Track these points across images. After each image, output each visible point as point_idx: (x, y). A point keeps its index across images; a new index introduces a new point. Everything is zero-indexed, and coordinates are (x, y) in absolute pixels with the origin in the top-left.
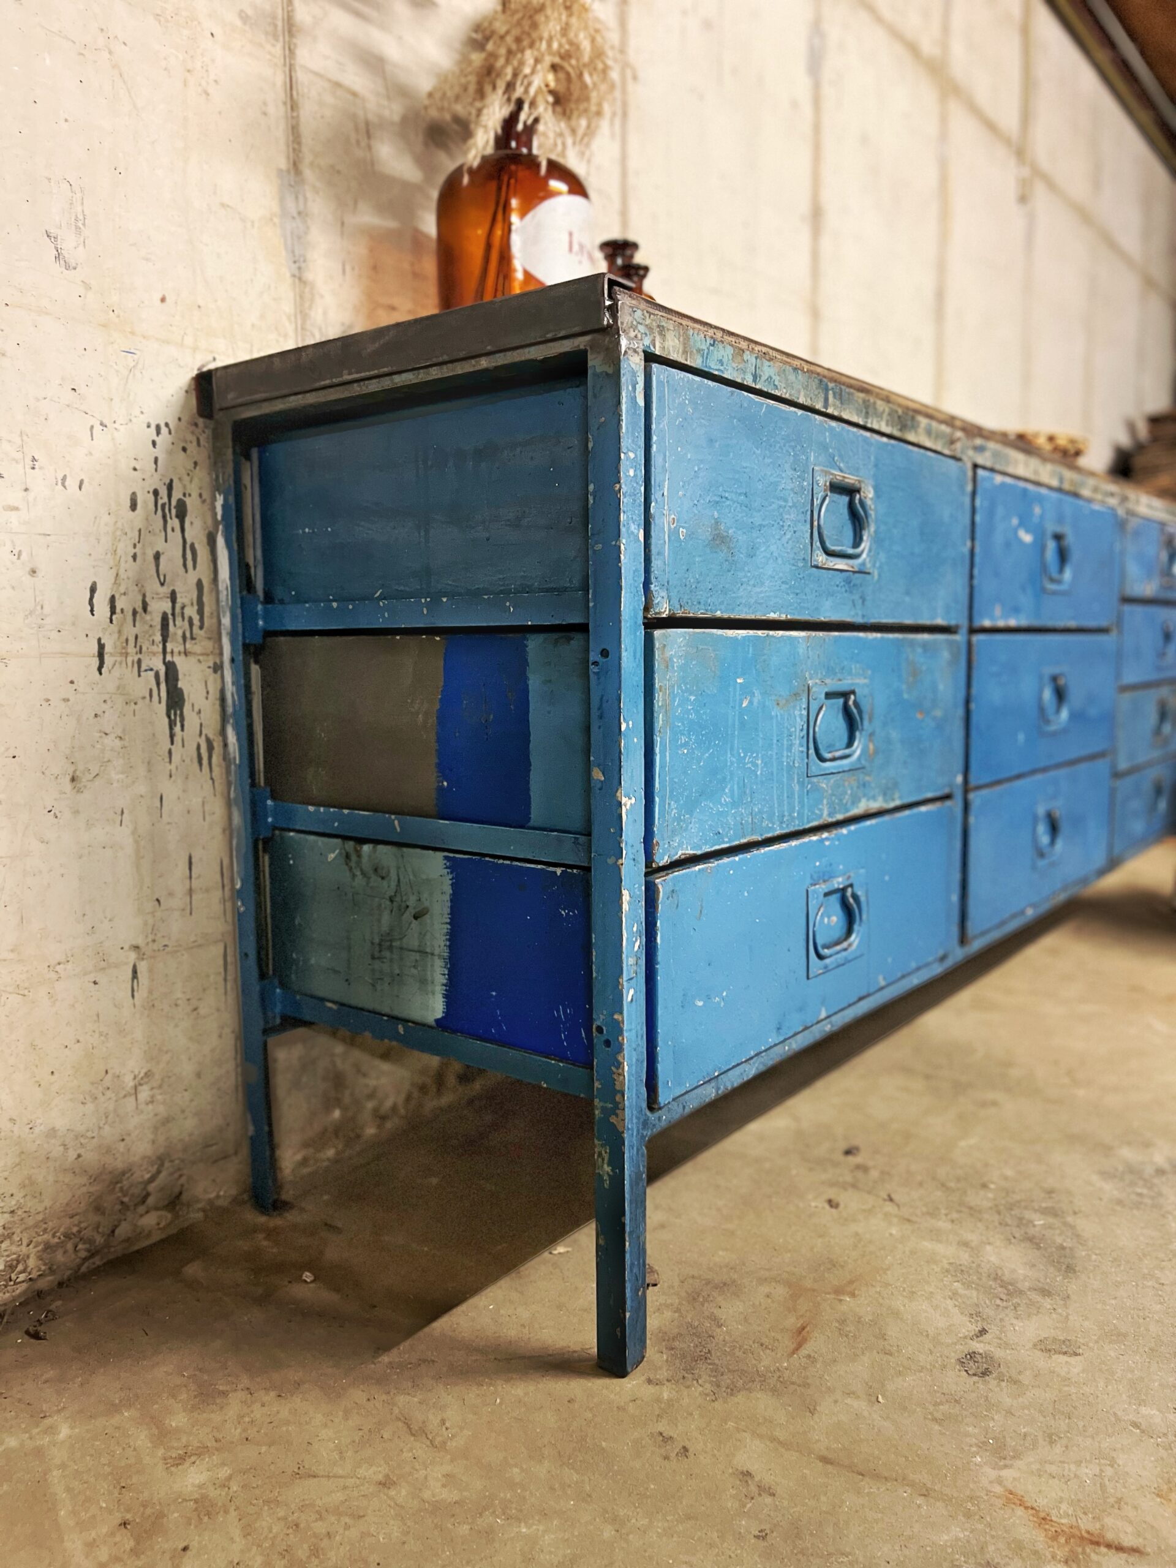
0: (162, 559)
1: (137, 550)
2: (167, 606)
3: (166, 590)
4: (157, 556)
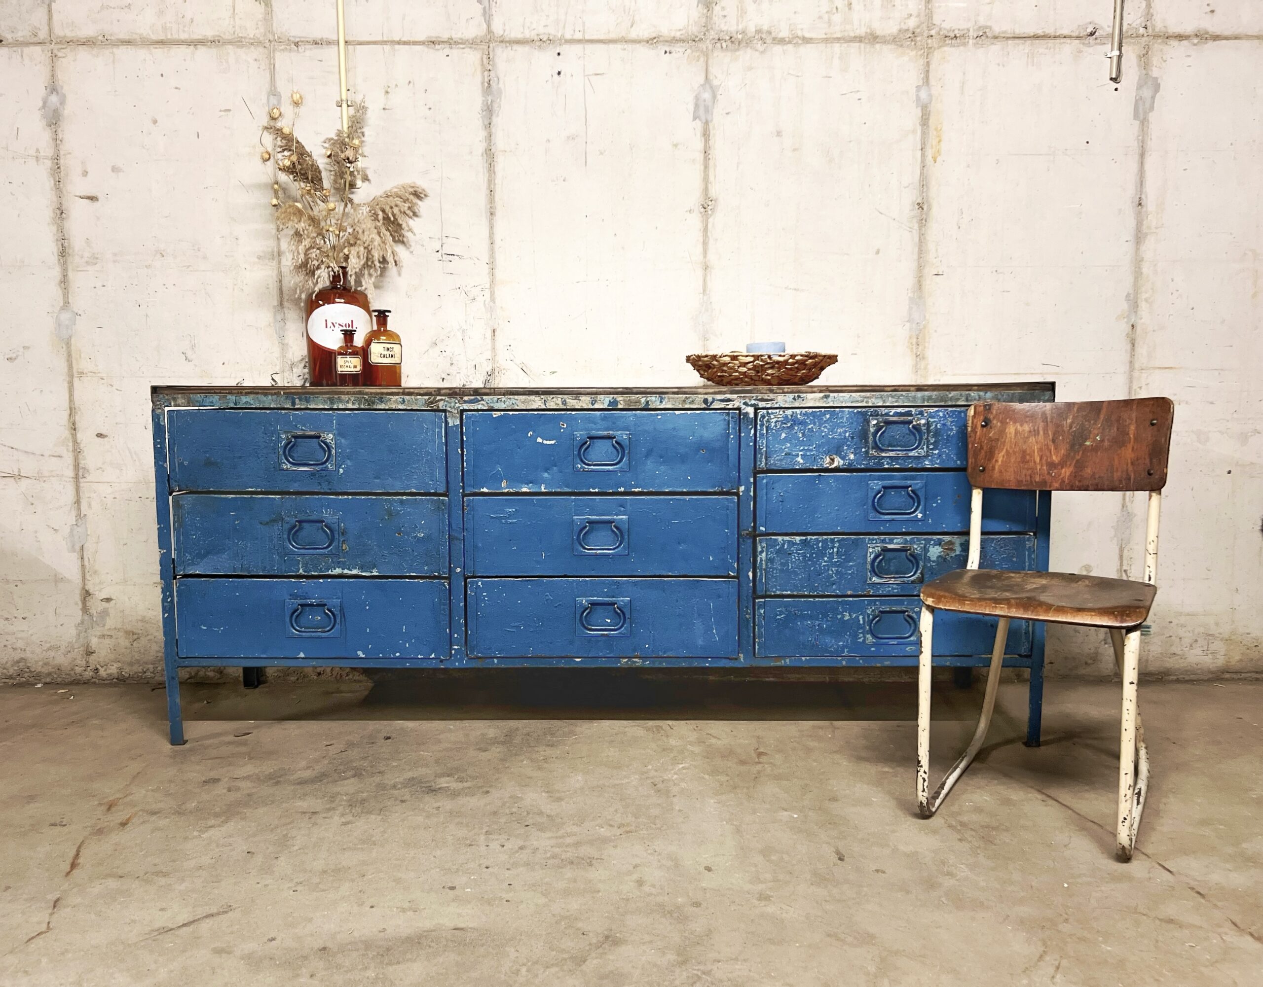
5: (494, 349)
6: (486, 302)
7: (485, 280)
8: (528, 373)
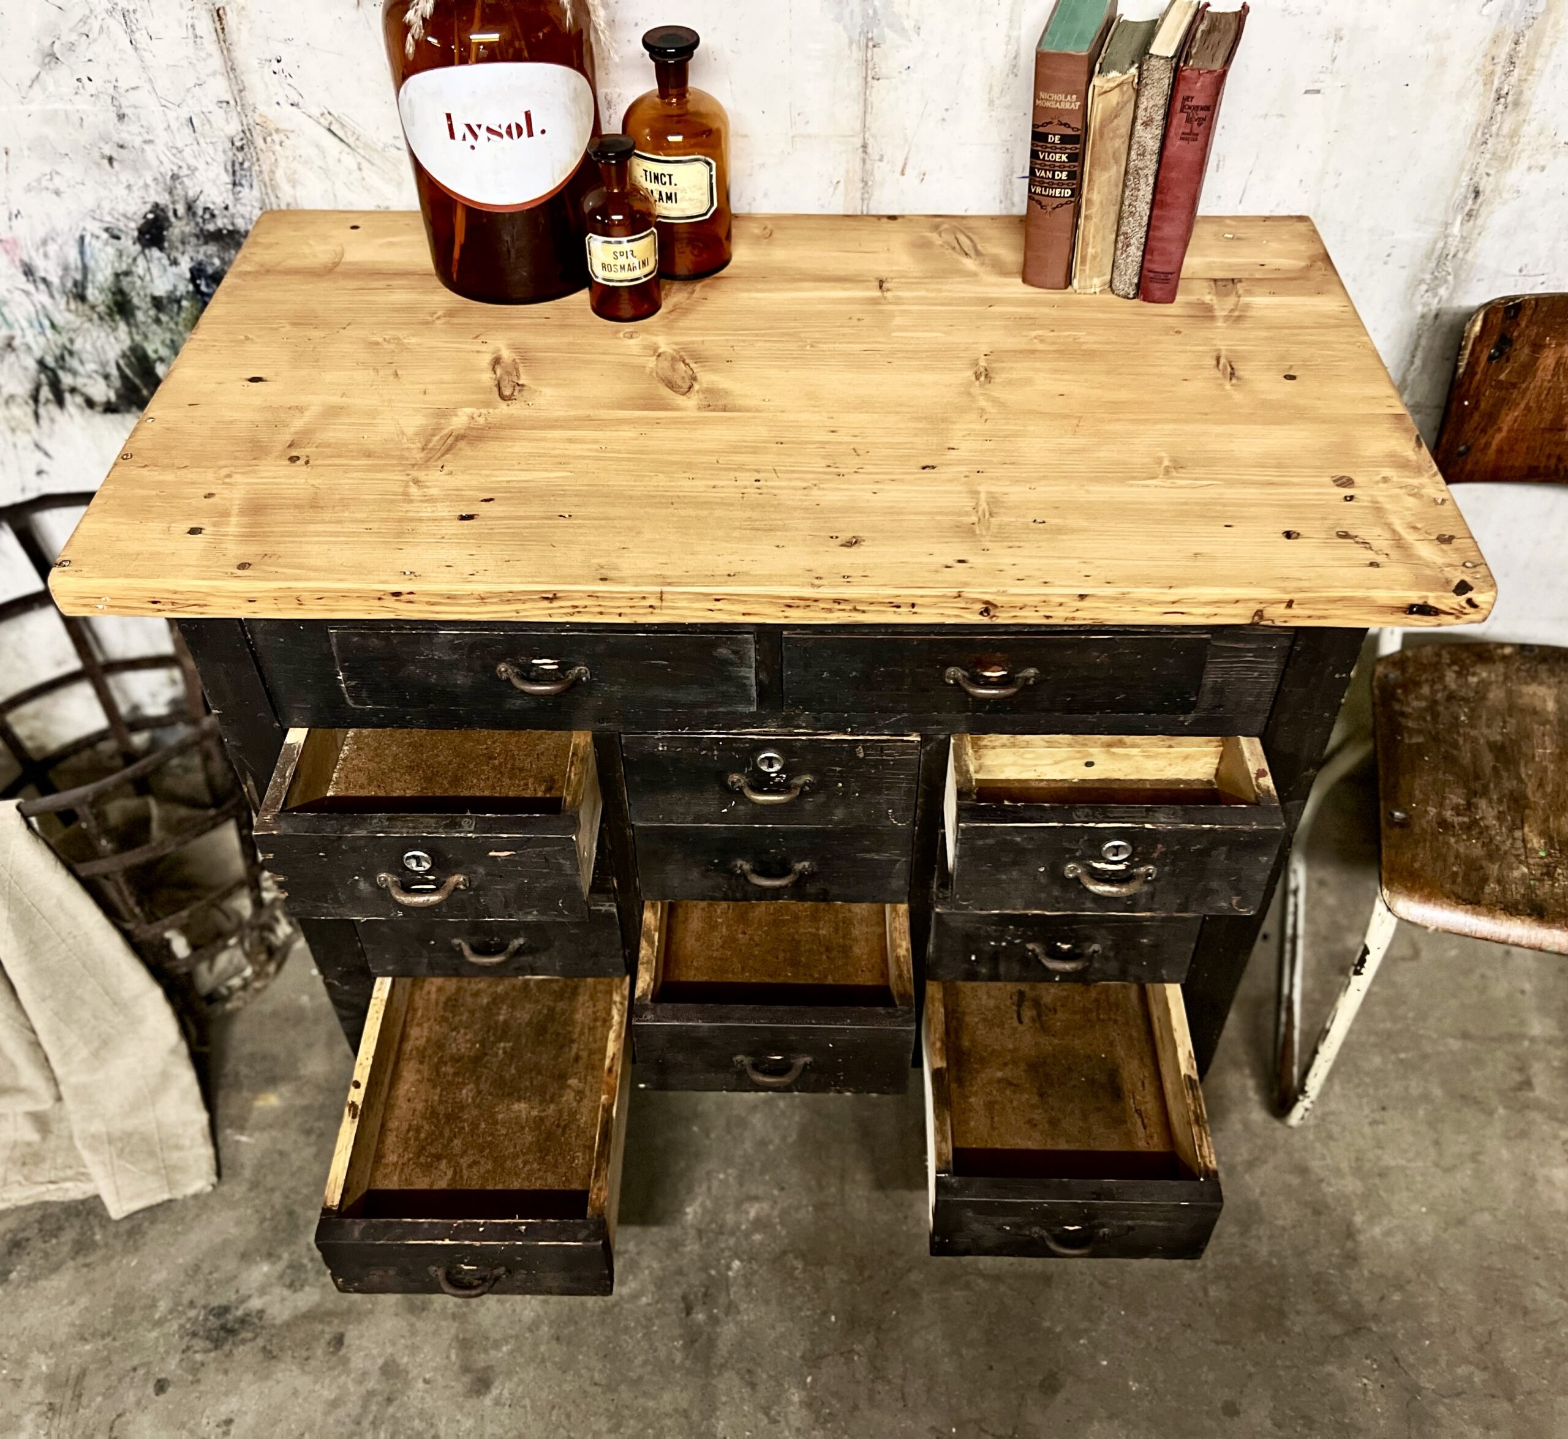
8: (351, 141)
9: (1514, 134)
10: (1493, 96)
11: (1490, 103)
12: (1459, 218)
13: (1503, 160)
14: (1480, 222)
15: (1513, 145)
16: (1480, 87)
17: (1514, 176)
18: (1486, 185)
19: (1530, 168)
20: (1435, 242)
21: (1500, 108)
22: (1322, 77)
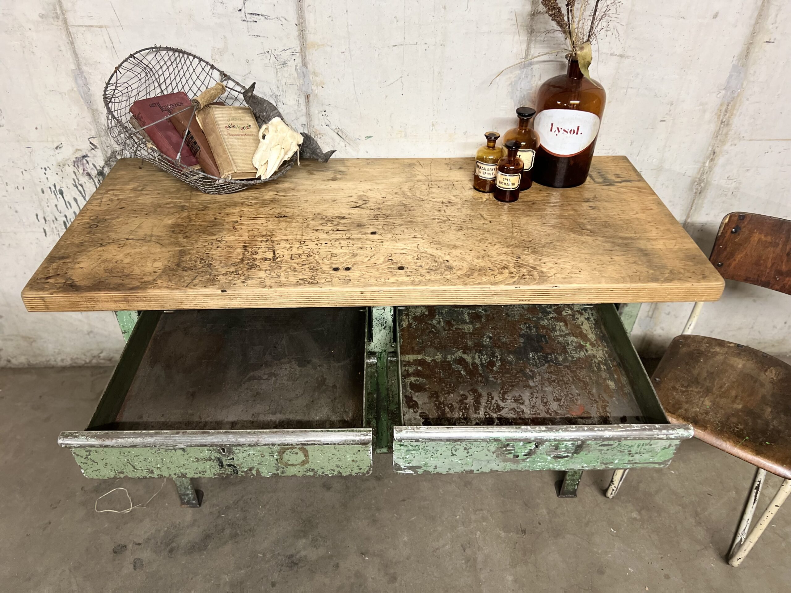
0: (58, 206)
1: (49, 204)
2: (65, 219)
3: (63, 214)
4: (56, 206)
5: (308, 115)
6: (298, 68)
7: (295, 44)
8: (344, 137)
9: (727, 134)
10: (720, 122)
11: (719, 125)
12: (708, 161)
13: (723, 142)
14: (715, 162)
15: (726, 137)
16: (716, 119)
17: (726, 148)
18: (717, 150)
19: (731, 145)
20: (700, 169)
21: (722, 126)
22: (666, 116)
